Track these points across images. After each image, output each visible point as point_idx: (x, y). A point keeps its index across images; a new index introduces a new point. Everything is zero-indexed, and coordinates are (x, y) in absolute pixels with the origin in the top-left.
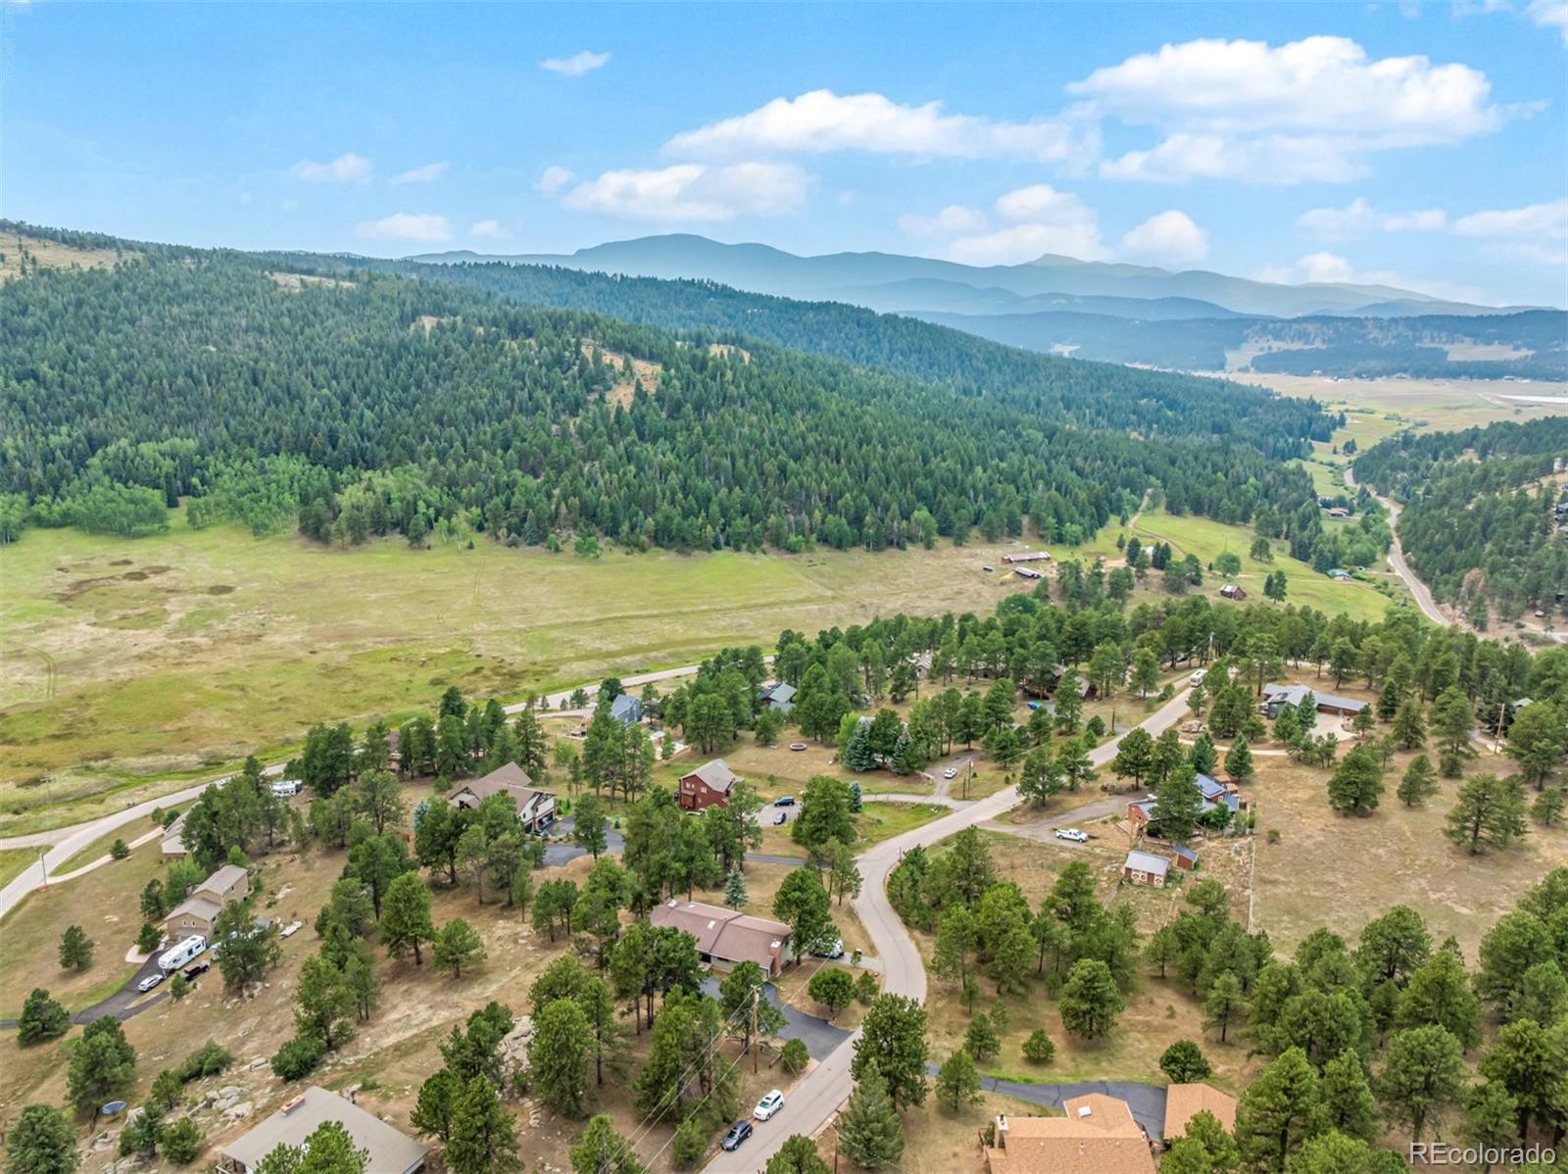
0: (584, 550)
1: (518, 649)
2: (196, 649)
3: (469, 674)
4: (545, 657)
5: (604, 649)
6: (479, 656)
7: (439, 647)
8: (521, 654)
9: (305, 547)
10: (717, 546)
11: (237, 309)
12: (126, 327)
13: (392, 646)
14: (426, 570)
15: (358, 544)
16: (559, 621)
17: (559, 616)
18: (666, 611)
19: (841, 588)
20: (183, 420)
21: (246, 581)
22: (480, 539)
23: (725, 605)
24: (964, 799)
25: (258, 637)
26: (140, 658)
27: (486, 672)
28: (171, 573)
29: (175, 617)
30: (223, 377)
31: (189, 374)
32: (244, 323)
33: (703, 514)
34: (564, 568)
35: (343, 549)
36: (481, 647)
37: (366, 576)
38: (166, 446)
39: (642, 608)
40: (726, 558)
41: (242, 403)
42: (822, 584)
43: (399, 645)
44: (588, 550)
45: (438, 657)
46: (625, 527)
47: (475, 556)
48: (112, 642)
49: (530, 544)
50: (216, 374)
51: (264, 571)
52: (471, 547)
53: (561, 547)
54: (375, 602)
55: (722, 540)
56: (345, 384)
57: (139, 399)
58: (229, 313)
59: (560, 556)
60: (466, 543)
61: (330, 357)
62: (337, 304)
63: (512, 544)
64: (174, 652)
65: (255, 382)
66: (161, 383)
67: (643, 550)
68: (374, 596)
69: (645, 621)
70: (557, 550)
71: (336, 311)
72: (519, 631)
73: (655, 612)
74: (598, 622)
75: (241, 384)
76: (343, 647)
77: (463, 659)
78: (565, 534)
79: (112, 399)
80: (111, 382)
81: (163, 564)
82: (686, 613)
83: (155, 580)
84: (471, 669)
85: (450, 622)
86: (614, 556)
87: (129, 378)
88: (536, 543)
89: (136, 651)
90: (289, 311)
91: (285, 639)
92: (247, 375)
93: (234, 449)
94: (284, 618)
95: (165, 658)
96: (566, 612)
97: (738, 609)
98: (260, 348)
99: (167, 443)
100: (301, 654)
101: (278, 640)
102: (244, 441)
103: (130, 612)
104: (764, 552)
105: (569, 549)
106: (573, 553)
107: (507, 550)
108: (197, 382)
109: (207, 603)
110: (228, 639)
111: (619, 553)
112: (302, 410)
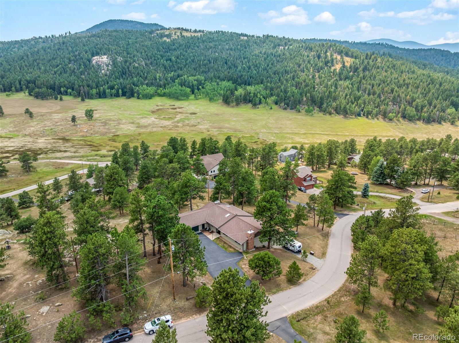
0: (308, 112)
1: (272, 138)
2: (177, 127)
3: (252, 143)
4: (280, 141)
5: (303, 142)
6: (258, 138)
7: (246, 134)
8: (273, 139)
9: (222, 105)
10: (359, 115)
11: (227, 44)
12: (196, 48)
13: (233, 132)
14: (255, 114)
15: (238, 105)
16: (291, 132)
17: (291, 131)
18: (331, 133)
19: (407, 134)
20: (203, 72)
21: (202, 112)
22: (274, 107)
23: (356, 134)
24: (428, 202)
25: (195, 126)
26: (161, 127)
27: (258, 143)
28: (183, 109)
29: (177, 119)
30: (217, 61)
31: (209, 60)
32: (227, 47)
33: (356, 103)
34: (299, 117)
35: (233, 107)
36: (261, 136)
37: (236, 114)
38: (196, 78)
39: (323, 131)
40: (362, 120)
41: (220, 68)
42: (399, 132)
43: (235, 132)
44: (310, 112)
45: (245, 137)
46: (325, 105)
47: (271, 112)
48: (157, 123)
49: (291, 109)
50: (216, 60)
51: (207, 110)
52: (271, 109)
53: (301, 110)
54: (235, 120)
55: (362, 113)
56: (251, 64)
57: (194, 66)
58: (225, 45)
59: (300, 114)
60: (270, 108)
61: (249, 56)
62: (256, 43)
63: (285, 109)
64: (171, 127)
65: (226, 63)
66: (200, 62)
67: (330, 114)
68: (235, 119)
69: (322, 136)
70: (299, 111)
71: (255, 45)
72: (275, 133)
73: (327, 133)
74: (305, 134)
75: (222, 63)
76: (218, 131)
77: (253, 138)
78: (303, 107)
79: (187, 66)
80: (188, 62)
81: (182, 106)
82: (339, 135)
83: (178, 110)
84: (254, 141)
85: (254, 128)
86: (318, 115)
87: (193, 61)
88: (293, 109)
89: (161, 125)
90: (241, 44)
91: (203, 127)
92: (224, 61)
93: (214, 79)
94: (206, 122)
95: (167, 128)
96: (295, 130)
97: (361, 136)
98: (230, 54)
99: (196, 77)
100: (205, 131)
101: (201, 127)
102: (217, 78)
103: (167, 116)
104: (378, 119)
105: (303, 112)
106: (305, 113)
107: (283, 111)
108: (210, 62)
109: (188, 116)
110: (187, 125)
111: (321, 114)
112: (236, 70)
